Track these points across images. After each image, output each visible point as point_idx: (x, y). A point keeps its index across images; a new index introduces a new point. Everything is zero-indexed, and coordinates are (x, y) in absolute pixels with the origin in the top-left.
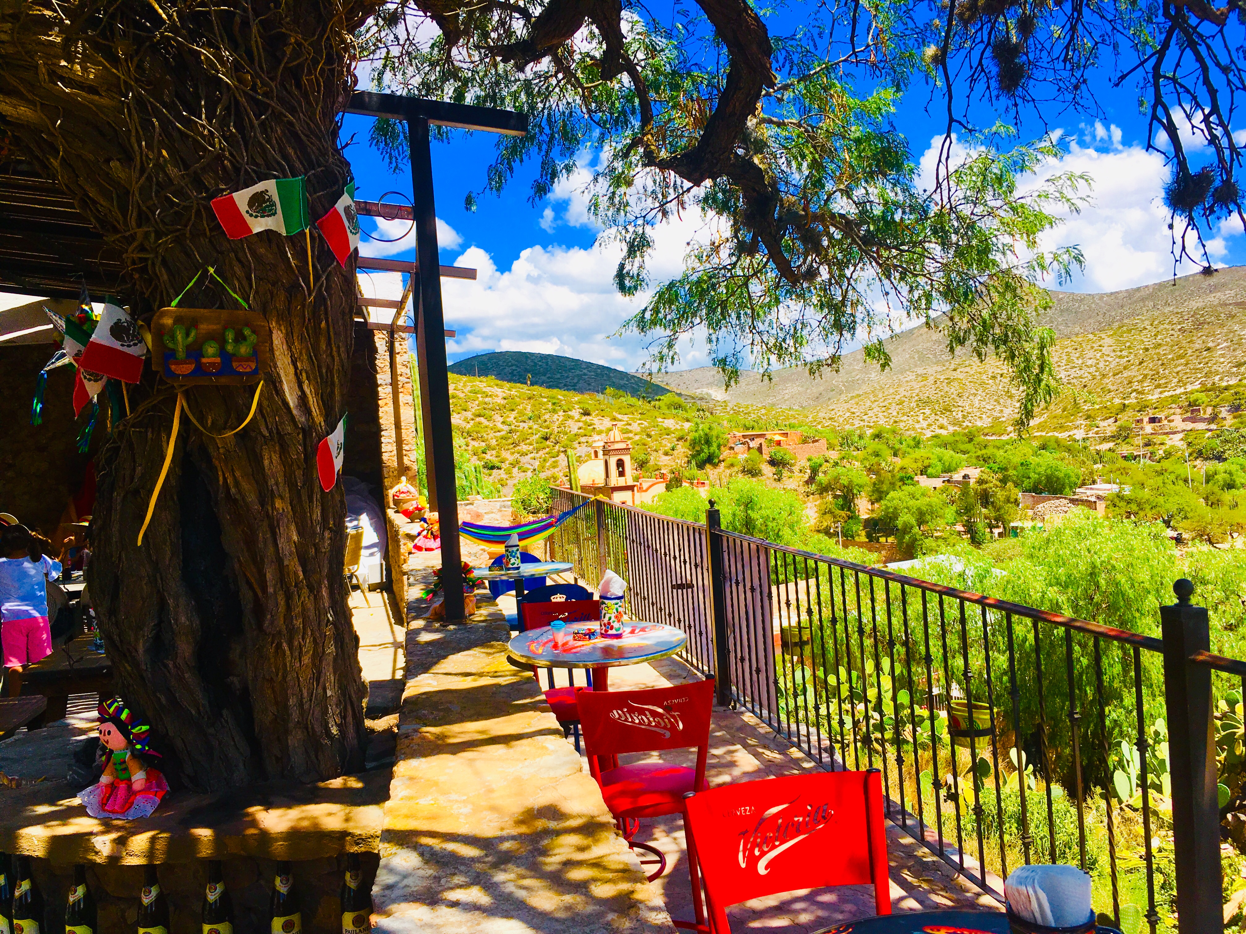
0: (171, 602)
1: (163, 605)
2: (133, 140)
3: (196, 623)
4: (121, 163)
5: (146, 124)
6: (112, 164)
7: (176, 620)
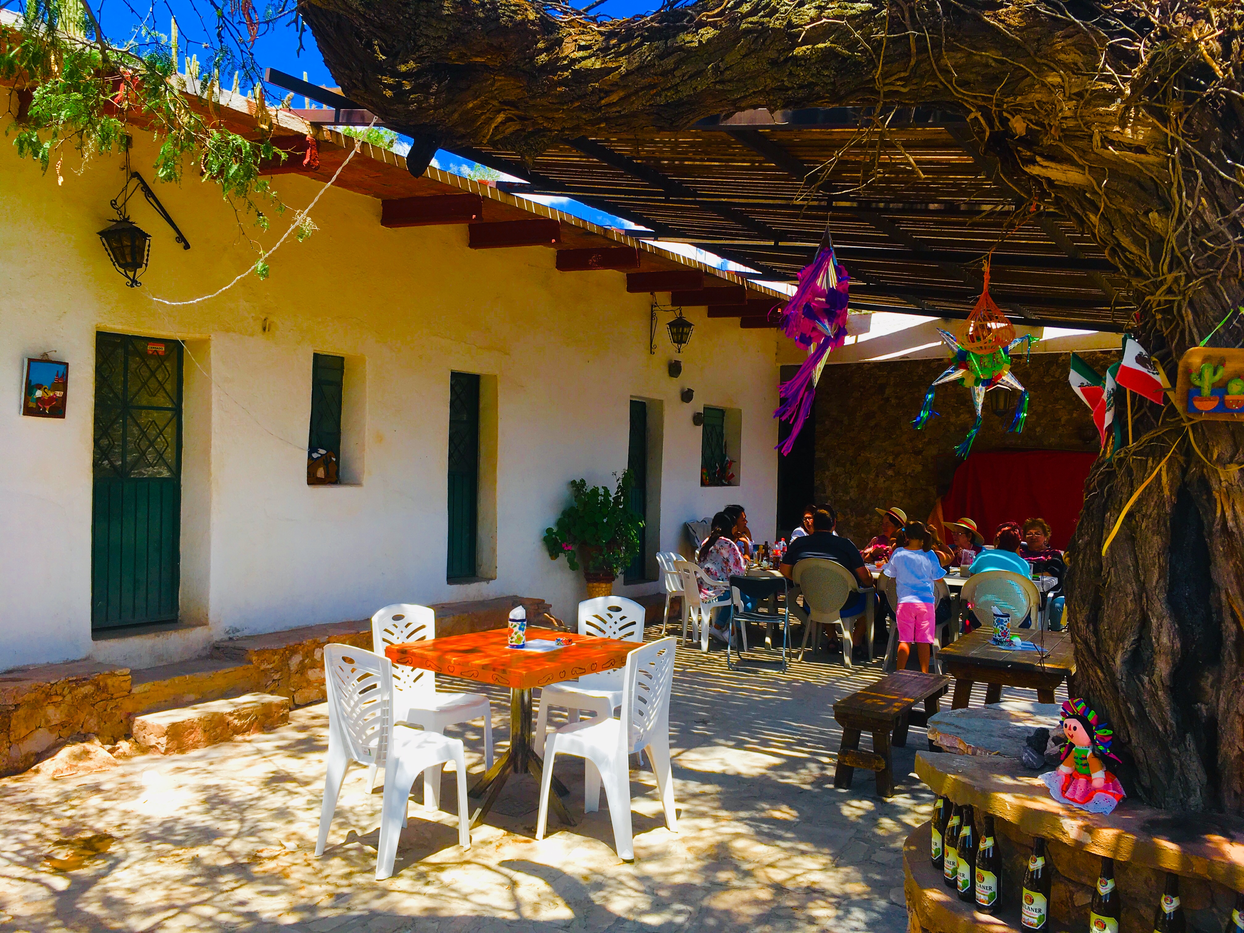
0: (1154, 621)
1: (1145, 622)
2: (1174, 191)
3: (1178, 645)
4: (1159, 214)
5: (1189, 176)
6: (1150, 215)
7: (1158, 640)
